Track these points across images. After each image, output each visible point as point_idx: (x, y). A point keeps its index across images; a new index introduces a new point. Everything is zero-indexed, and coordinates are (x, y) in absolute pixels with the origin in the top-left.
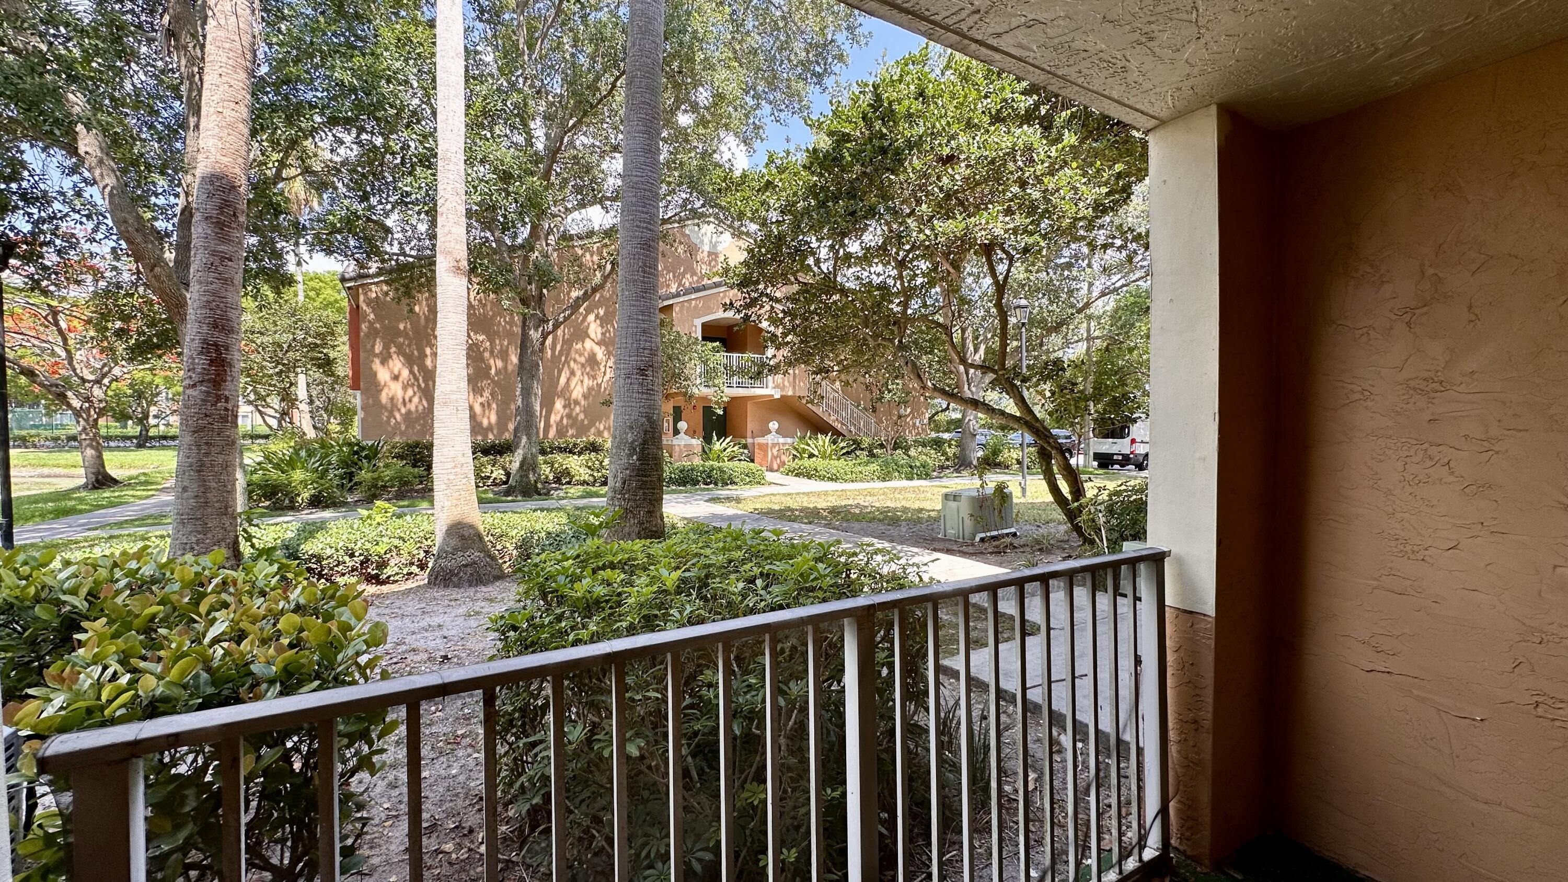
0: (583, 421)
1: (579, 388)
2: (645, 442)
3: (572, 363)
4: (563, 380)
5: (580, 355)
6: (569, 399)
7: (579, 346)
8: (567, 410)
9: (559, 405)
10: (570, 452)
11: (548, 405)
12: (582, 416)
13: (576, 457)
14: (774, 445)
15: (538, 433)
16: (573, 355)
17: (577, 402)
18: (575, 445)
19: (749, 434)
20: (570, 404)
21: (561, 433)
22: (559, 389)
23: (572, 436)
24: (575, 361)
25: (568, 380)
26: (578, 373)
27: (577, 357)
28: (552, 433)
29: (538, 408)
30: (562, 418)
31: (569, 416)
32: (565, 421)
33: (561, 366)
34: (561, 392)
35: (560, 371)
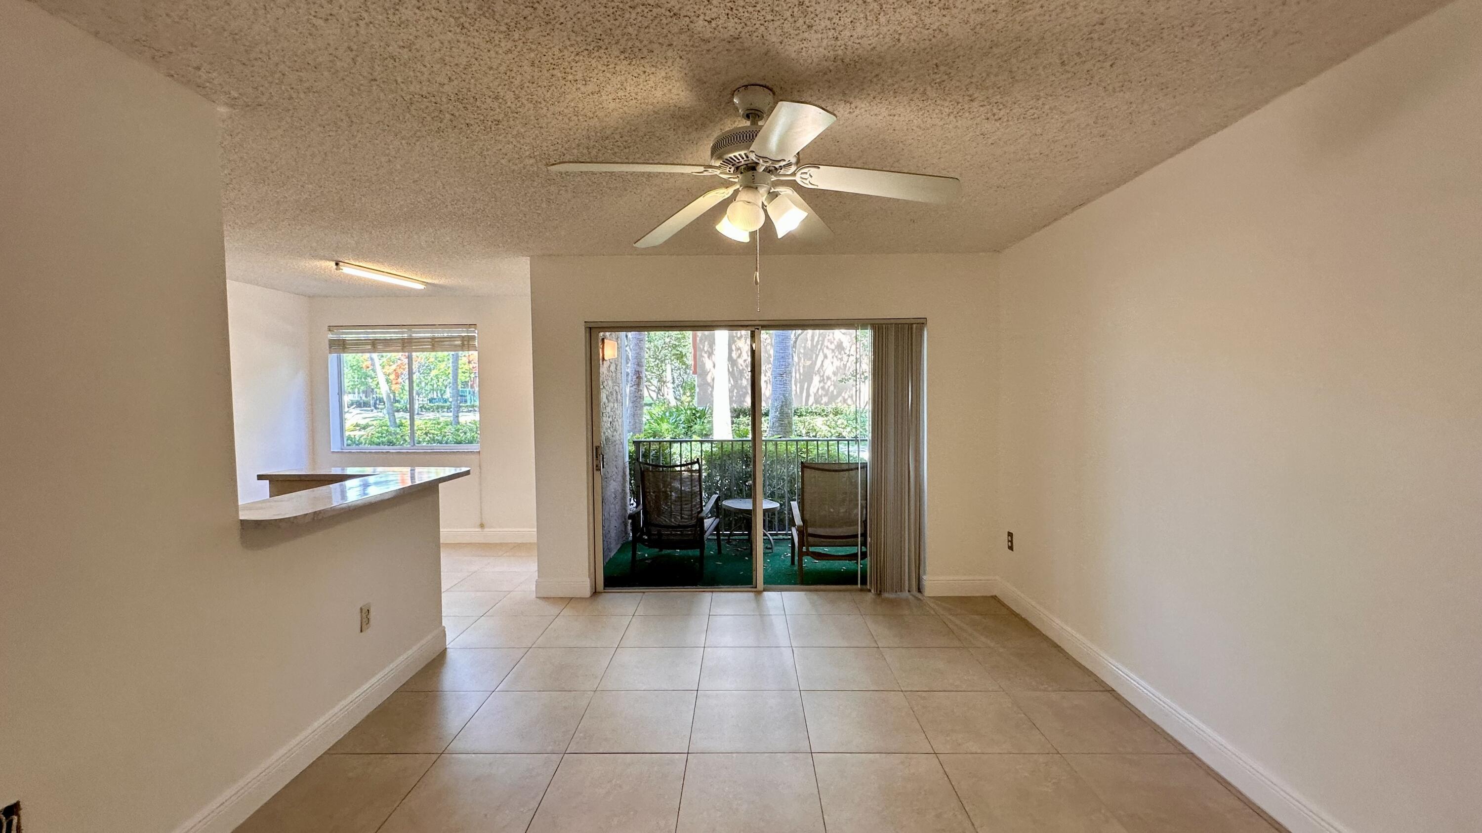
1: (830, 367)
2: (782, 406)
3: (825, 350)
6: (823, 376)
8: (822, 384)
9: (816, 380)
11: (808, 377)
12: (832, 388)
17: (828, 378)
20: (824, 379)
22: (816, 368)
24: (827, 347)
28: (811, 400)
31: (823, 388)
32: (820, 392)
33: (817, 353)
34: (818, 371)
35: (817, 356)
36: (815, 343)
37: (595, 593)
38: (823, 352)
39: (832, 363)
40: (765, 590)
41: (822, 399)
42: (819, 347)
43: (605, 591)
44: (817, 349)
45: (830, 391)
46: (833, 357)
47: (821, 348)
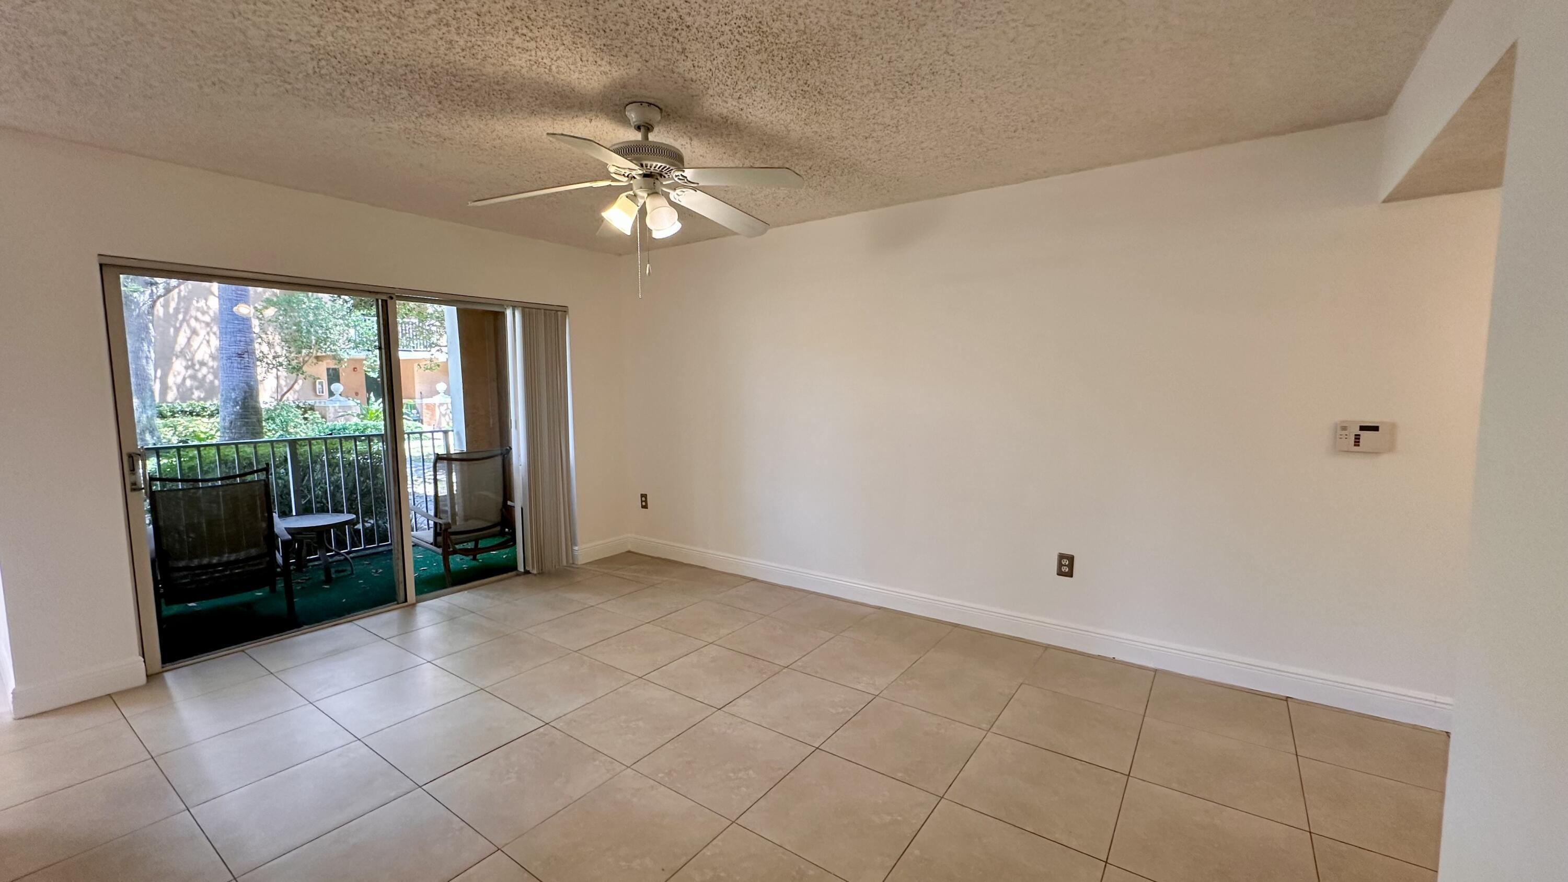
0: (212, 382)
1: (204, 347)
3: (193, 323)
4: (182, 340)
5: (204, 313)
6: (192, 360)
7: (202, 303)
8: (190, 372)
9: (178, 365)
10: (198, 415)
11: (164, 362)
12: (210, 377)
13: (205, 420)
14: (441, 404)
15: (153, 396)
16: (193, 313)
17: (202, 364)
18: (203, 408)
19: (417, 395)
20: (193, 365)
21: (184, 395)
22: (178, 348)
23: (200, 399)
24: (196, 319)
25: (189, 339)
26: (203, 332)
27: (199, 315)
28: (171, 396)
29: (152, 372)
30: (184, 379)
31: (193, 377)
32: (188, 383)
33: (178, 325)
34: (181, 352)
35: (177, 330)
36: (171, 311)
37: (151, 677)
38: (189, 325)
39: (208, 342)
40: (418, 601)
41: (193, 393)
42: (181, 317)
43: (164, 669)
44: (177, 319)
45: (208, 381)
46: (208, 334)
47: (184, 317)
